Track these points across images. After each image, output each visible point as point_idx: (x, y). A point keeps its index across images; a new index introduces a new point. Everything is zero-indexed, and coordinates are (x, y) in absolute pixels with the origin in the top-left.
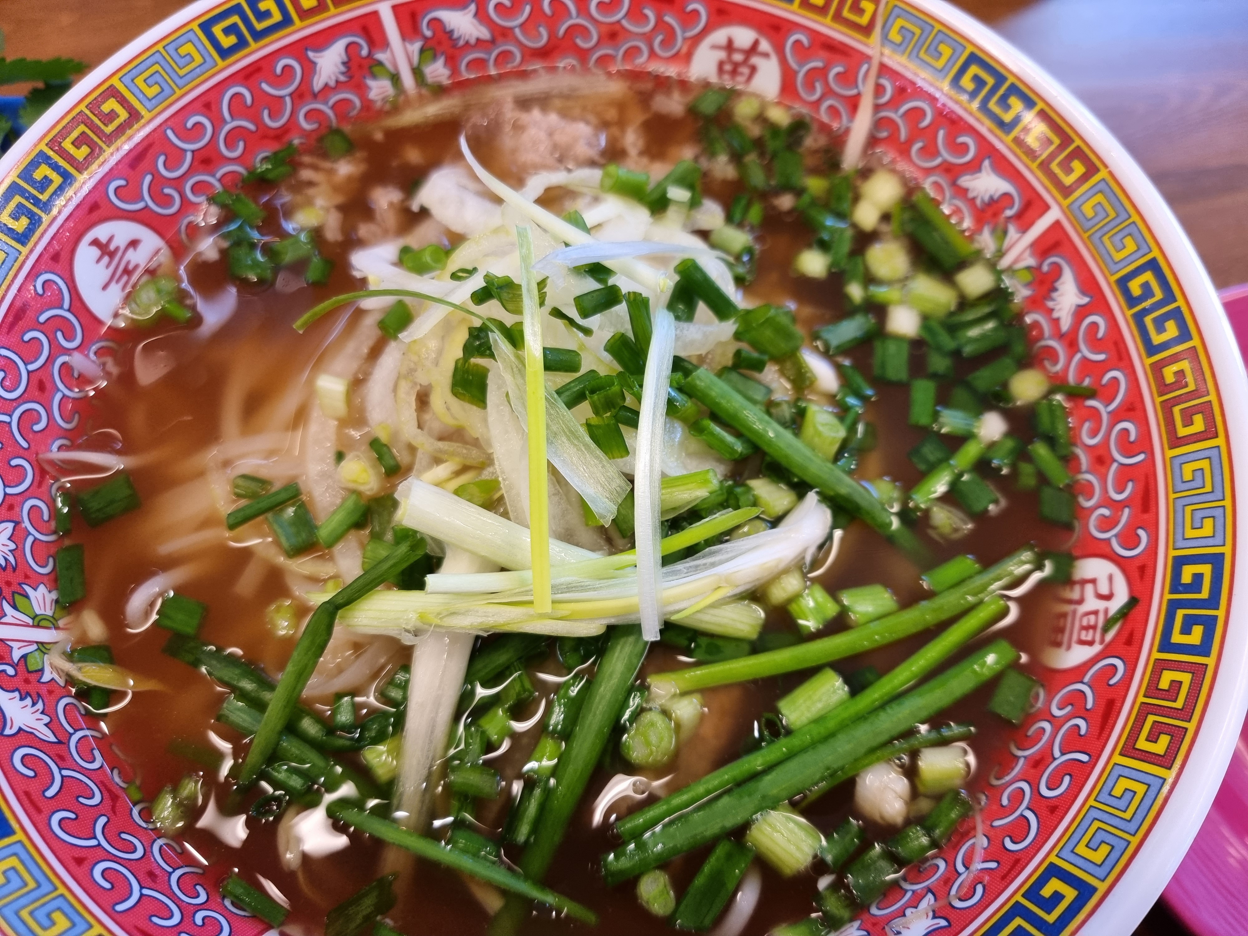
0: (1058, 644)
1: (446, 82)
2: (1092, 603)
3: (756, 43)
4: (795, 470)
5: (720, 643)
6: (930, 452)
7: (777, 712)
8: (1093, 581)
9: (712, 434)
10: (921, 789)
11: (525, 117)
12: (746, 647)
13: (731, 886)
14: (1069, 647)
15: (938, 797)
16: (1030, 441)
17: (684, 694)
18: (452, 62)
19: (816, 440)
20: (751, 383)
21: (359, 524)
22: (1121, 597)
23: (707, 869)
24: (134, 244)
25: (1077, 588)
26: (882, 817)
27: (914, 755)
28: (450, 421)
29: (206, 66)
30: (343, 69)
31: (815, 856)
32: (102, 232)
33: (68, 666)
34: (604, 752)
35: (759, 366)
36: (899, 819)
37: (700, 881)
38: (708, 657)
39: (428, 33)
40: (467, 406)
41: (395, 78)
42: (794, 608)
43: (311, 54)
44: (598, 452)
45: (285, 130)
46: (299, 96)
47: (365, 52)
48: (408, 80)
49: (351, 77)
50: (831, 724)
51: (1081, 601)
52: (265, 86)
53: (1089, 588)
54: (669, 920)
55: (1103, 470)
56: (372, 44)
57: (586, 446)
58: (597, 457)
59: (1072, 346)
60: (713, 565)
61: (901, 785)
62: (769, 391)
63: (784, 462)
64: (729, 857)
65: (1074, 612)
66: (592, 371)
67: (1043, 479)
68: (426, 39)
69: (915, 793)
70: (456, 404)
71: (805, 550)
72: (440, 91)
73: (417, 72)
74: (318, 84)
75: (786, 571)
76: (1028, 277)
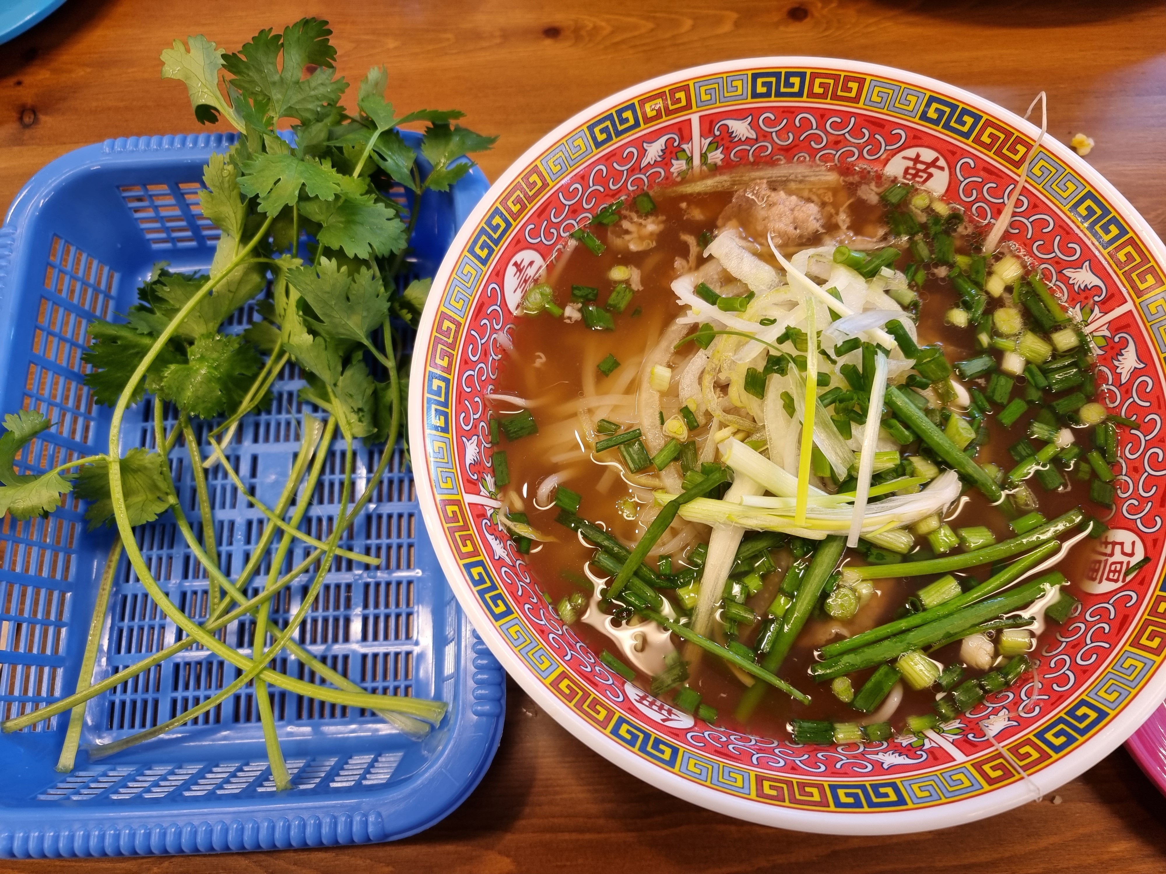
0: (1094, 579)
1: (720, 163)
2: (1118, 557)
3: (937, 159)
4: (942, 454)
5: (884, 553)
6: (1023, 449)
7: (918, 597)
8: (1122, 544)
9: (897, 429)
10: (1001, 651)
11: (775, 196)
12: (899, 558)
13: (886, 691)
14: (1100, 582)
15: (1009, 658)
16: (1090, 451)
17: (863, 581)
18: (727, 151)
19: (957, 437)
20: (917, 396)
21: (676, 459)
22: (1139, 555)
23: (873, 679)
24: (531, 263)
25: (1110, 547)
26: (977, 665)
27: (1000, 631)
28: (738, 404)
29: (587, 153)
30: (661, 153)
31: (935, 681)
32: (518, 258)
33: (509, 523)
34: (814, 608)
35: (924, 387)
36: (987, 667)
37: (869, 685)
38: (877, 561)
39: (717, 133)
40: (751, 396)
41: (690, 160)
42: (932, 538)
43: (645, 145)
44: (840, 437)
45: (619, 191)
46: (632, 171)
47: (676, 144)
48: (697, 161)
49: (664, 159)
50: (952, 607)
51: (1112, 555)
52: (615, 165)
53: (1118, 548)
54: (851, 704)
55: (1137, 476)
56: (682, 139)
57: (834, 434)
58: (839, 440)
59: (1127, 393)
60: (892, 508)
61: (989, 647)
62: (927, 401)
63: (936, 448)
64: (886, 674)
65: (1107, 561)
66: (837, 388)
67: (1094, 474)
68: (715, 136)
69: (996, 654)
70: (745, 395)
71: (943, 505)
72: (715, 170)
73: (704, 156)
74: (644, 163)
75: (930, 516)
76: (1103, 343)
